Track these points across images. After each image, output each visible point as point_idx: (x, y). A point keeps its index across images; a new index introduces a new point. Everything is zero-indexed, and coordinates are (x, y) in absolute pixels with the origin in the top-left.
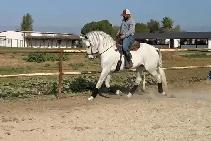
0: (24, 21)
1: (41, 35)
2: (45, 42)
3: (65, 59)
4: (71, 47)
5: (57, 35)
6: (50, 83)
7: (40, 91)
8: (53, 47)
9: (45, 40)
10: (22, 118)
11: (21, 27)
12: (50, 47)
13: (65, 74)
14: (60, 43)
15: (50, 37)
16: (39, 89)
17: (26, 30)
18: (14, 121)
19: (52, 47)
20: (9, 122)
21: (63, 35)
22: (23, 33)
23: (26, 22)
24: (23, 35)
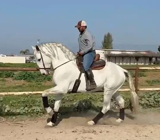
0: (105, 40)
1: (121, 53)
2: (124, 59)
3: (142, 75)
4: (148, 64)
5: (135, 52)
6: (126, 99)
7: (117, 106)
8: (132, 64)
9: (124, 58)
10: (100, 131)
11: (102, 46)
12: (128, 64)
13: (140, 90)
14: (138, 60)
15: (129, 54)
16: (116, 103)
17: (106, 48)
18: (93, 133)
19: (130, 64)
20: (88, 133)
21: (141, 52)
22: (104, 51)
23: (107, 41)
24: (103, 53)
